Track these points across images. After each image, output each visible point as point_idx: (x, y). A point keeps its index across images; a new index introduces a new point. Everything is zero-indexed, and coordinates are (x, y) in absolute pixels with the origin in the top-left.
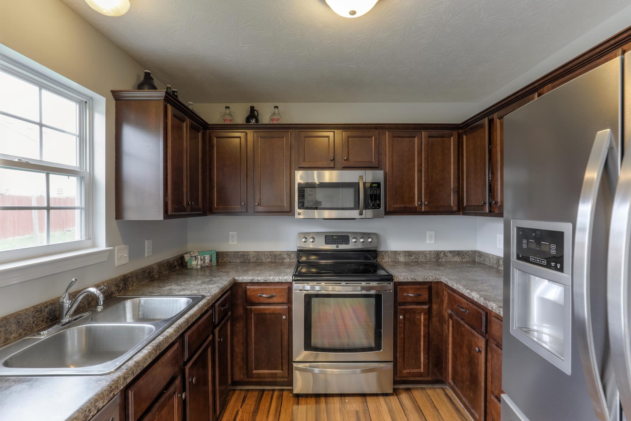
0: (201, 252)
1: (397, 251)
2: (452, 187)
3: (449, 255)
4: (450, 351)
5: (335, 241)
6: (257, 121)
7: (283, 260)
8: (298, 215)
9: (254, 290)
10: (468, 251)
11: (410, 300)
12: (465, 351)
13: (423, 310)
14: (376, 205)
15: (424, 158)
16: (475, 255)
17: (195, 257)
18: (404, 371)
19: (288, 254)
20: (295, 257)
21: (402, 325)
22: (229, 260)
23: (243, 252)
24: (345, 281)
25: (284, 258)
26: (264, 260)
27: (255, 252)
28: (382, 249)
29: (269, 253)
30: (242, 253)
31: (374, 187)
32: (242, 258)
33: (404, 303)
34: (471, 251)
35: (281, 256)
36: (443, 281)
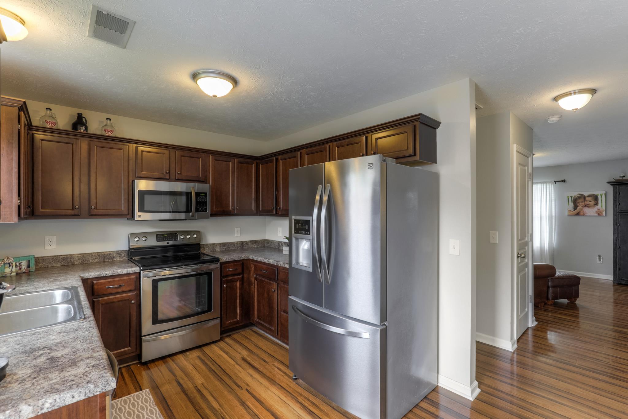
0: (16, 258)
1: (214, 244)
2: (253, 197)
3: (250, 244)
4: (256, 301)
5: (166, 239)
6: (86, 128)
7: (113, 259)
8: (139, 217)
9: (101, 284)
10: (261, 240)
11: (230, 273)
12: (266, 295)
13: (238, 278)
14: (203, 209)
15: (236, 177)
16: (265, 243)
17: (9, 263)
18: (227, 323)
19: (118, 253)
20: (126, 255)
21: (225, 291)
22: (46, 265)
23: (65, 255)
24: (185, 265)
25: (114, 257)
26: (91, 261)
27: (80, 254)
28: (203, 243)
29: (97, 254)
30: (63, 256)
31: (203, 196)
32: (64, 261)
33: (226, 276)
34: (263, 240)
35: (110, 255)
36: (250, 258)
